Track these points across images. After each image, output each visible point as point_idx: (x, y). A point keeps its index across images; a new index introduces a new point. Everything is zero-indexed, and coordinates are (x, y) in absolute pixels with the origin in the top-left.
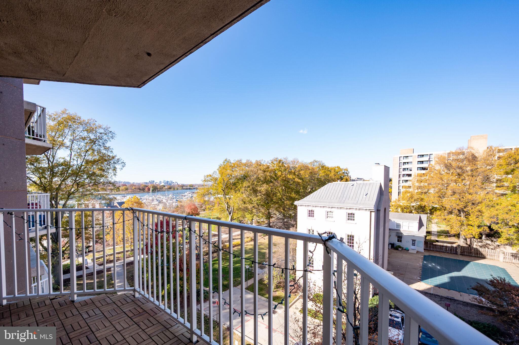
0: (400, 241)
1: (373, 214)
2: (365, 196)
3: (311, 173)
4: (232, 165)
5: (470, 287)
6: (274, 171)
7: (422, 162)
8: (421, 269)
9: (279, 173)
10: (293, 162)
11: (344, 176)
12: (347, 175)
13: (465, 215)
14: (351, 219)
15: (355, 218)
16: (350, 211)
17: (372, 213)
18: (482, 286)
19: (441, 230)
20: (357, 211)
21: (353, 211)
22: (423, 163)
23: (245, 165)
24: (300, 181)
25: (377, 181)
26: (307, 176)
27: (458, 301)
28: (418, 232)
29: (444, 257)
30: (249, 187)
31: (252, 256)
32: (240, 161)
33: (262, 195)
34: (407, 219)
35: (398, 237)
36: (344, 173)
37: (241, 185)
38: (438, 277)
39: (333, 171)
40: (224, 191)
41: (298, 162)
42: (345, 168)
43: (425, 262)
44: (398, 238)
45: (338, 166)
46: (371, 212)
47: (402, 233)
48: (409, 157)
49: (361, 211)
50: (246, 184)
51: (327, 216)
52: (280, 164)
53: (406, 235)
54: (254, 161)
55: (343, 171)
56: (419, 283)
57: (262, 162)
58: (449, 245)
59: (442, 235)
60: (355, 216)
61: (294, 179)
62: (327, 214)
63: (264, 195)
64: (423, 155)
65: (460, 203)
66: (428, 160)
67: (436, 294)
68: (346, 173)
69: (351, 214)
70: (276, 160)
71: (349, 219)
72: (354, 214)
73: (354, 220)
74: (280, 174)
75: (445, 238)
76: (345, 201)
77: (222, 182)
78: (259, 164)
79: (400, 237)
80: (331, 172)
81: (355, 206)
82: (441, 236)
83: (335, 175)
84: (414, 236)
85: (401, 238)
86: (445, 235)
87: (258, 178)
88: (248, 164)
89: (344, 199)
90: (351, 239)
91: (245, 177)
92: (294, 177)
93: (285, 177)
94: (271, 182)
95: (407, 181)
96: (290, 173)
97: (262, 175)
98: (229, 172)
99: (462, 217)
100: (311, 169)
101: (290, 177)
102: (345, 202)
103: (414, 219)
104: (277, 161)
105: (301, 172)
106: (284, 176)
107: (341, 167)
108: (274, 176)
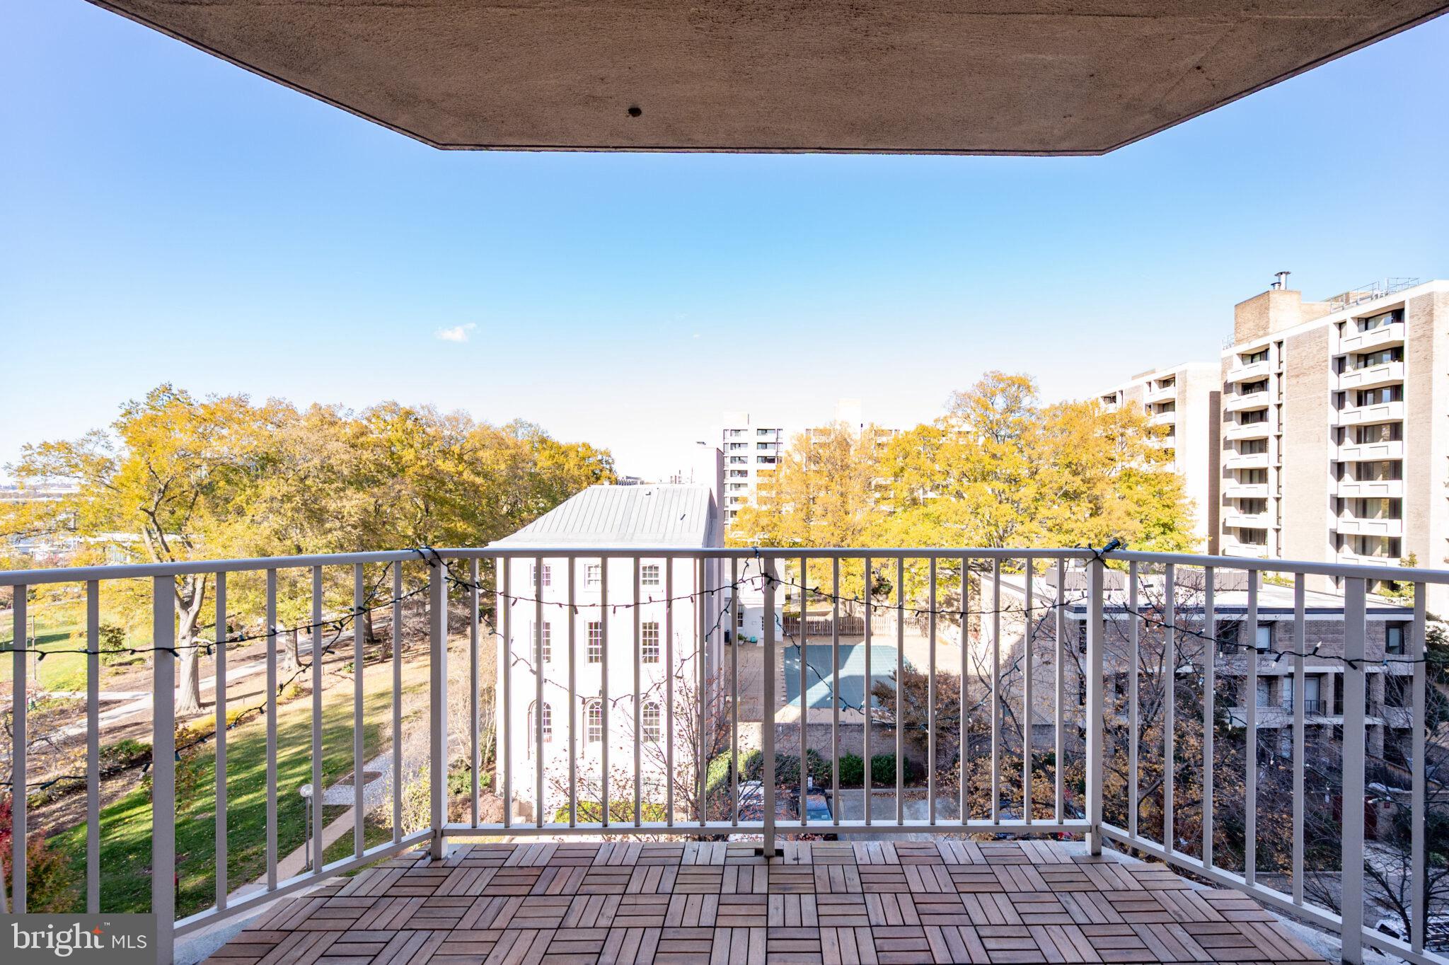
0: (740, 623)
2: (680, 522)
3: (513, 457)
4: (201, 412)
6: (388, 447)
7: (765, 445)
8: (784, 677)
9: (408, 455)
10: (454, 420)
11: (601, 471)
12: (608, 467)
14: (651, 582)
15: (660, 578)
18: (883, 686)
22: (766, 447)
23: (265, 416)
24: (479, 480)
26: (503, 467)
29: (817, 644)
30: (288, 498)
31: (309, 748)
32: (241, 403)
33: (349, 528)
35: (737, 614)
36: (601, 461)
37: (249, 492)
39: (572, 454)
40: (152, 514)
41: (469, 420)
42: (602, 450)
44: (737, 617)
45: (587, 441)
47: (742, 606)
48: (741, 432)
50: (270, 487)
51: (587, 579)
52: (410, 424)
53: (749, 610)
54: (302, 407)
55: (600, 457)
56: (784, 708)
57: (340, 414)
58: (821, 619)
60: (661, 571)
61: (460, 474)
62: (587, 572)
63: (355, 527)
64: (766, 430)
66: (775, 441)
67: (817, 722)
68: (607, 462)
69: (651, 567)
70: (393, 408)
71: (644, 582)
72: (655, 568)
73: (657, 582)
74: (412, 457)
75: (811, 605)
76: (633, 534)
77: (145, 476)
78: (327, 420)
79: (740, 613)
80: (567, 456)
83: (580, 467)
85: (742, 618)
87: (326, 468)
88: (278, 415)
89: (631, 530)
90: (651, 633)
91: (268, 463)
92: (460, 468)
93: (429, 465)
94: (377, 483)
95: (739, 485)
96: (445, 453)
97: (346, 457)
98: (183, 437)
100: (511, 445)
101: (448, 466)
102: (634, 537)
104: (393, 412)
105: (481, 454)
106: (424, 463)
107: (594, 446)
108: (389, 463)
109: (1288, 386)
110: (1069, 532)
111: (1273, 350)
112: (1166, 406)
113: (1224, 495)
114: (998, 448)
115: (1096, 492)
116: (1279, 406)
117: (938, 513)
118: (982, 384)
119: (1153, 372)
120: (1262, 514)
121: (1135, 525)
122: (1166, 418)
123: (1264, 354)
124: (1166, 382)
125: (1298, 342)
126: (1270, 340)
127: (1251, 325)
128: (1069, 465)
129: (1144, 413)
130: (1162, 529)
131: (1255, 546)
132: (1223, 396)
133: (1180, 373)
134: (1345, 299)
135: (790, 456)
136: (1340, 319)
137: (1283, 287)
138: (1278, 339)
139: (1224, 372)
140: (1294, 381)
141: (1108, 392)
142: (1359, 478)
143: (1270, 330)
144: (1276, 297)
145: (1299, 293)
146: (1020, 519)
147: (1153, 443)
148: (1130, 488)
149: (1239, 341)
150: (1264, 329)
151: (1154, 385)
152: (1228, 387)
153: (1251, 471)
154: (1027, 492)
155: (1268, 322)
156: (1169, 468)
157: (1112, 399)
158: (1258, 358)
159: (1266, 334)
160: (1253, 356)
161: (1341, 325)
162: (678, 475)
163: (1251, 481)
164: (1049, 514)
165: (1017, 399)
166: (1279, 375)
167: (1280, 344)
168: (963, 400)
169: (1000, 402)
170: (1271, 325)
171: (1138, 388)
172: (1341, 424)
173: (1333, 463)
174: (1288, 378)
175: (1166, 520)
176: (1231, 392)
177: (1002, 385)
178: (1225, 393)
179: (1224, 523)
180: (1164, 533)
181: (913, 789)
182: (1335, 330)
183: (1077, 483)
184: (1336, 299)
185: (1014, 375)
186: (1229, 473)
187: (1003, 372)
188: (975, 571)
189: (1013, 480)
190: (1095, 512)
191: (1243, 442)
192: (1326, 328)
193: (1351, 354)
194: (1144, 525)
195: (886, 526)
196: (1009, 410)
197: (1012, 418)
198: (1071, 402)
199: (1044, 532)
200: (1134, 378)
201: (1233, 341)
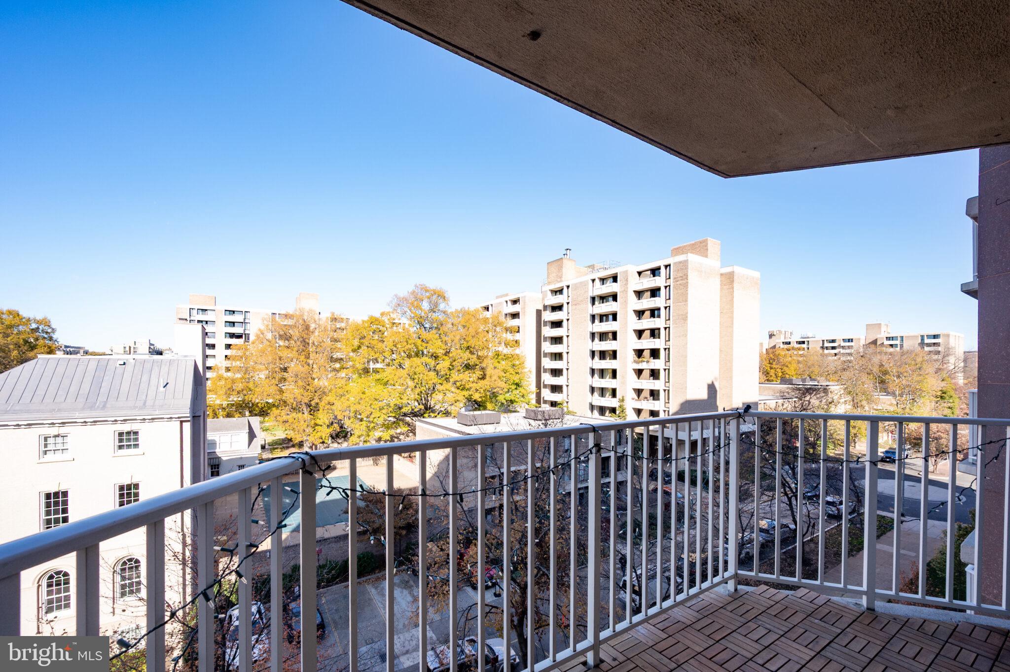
0: (215, 473)
1: (187, 427)
2: (162, 389)
5: (342, 512)
7: (233, 324)
8: (264, 512)
11: (37, 340)
12: (47, 336)
13: (310, 411)
14: (129, 446)
15: (140, 442)
16: (126, 428)
17: (184, 423)
19: (273, 441)
20: (147, 425)
21: (134, 427)
22: (234, 326)
25: (186, 356)
27: (329, 539)
28: (247, 450)
34: (227, 429)
35: (212, 466)
36: (35, 330)
38: (291, 516)
43: (266, 499)
44: (212, 469)
46: (182, 422)
47: (219, 458)
48: (208, 312)
49: (156, 424)
51: (44, 448)
53: (227, 460)
59: (277, 448)
60: (140, 436)
62: (44, 442)
64: (234, 312)
65: (306, 394)
66: (242, 321)
69: (128, 433)
71: (120, 447)
72: (136, 433)
73: (136, 446)
75: (281, 451)
76: (106, 403)
79: (215, 465)
81: (141, 412)
82: (276, 450)
84: (241, 458)
85: (218, 468)
86: (281, 446)
89: (102, 398)
90: (129, 494)
99: (306, 414)
102: (108, 406)
103: (239, 428)
109: (572, 310)
110: (468, 389)
111: (565, 290)
112: (515, 316)
113: (544, 367)
114: (425, 335)
115: (484, 365)
116: (568, 320)
117: (387, 379)
118: (414, 292)
119: (507, 295)
120: (561, 377)
121: (502, 384)
122: (515, 322)
123: (560, 291)
124: (515, 302)
125: (577, 286)
126: (563, 284)
127: (554, 275)
128: (468, 348)
129: (504, 320)
130: (515, 386)
131: (558, 394)
132: (543, 312)
133: (522, 297)
134: (592, 267)
135: (263, 334)
136: (593, 278)
137: (568, 257)
138: (568, 285)
139: (543, 299)
140: (574, 307)
141: (485, 304)
142: (600, 359)
143: (563, 279)
144: (565, 261)
145: (575, 261)
146: (440, 381)
147: (509, 336)
148: (499, 362)
149: (549, 283)
150: (560, 278)
151: (509, 303)
152: (545, 307)
153: (556, 354)
154: (443, 365)
155: (562, 274)
156: (517, 351)
157: (487, 309)
158: (558, 293)
159: (561, 281)
160: (556, 292)
161: (593, 281)
162: (132, 346)
163: (555, 360)
164: (458, 378)
165: (436, 305)
166: (568, 303)
167: (568, 287)
168: (400, 302)
169: (426, 305)
170: (563, 276)
171: (500, 303)
172: (594, 331)
173: (590, 351)
174: (572, 306)
175: (517, 381)
176: (546, 310)
177: (427, 294)
178: (544, 311)
179: (544, 382)
180: (516, 389)
181: (379, 574)
182: (591, 282)
183: (473, 360)
184: (589, 267)
185: (435, 288)
186: (546, 355)
187: (428, 285)
188: (409, 417)
189: (435, 357)
190: (483, 377)
191: (552, 338)
192: (587, 281)
193: (598, 296)
194: (507, 384)
195: (347, 388)
196: (433, 311)
197: (434, 316)
198: (467, 309)
199: (453, 389)
200: (497, 297)
201: (546, 282)
